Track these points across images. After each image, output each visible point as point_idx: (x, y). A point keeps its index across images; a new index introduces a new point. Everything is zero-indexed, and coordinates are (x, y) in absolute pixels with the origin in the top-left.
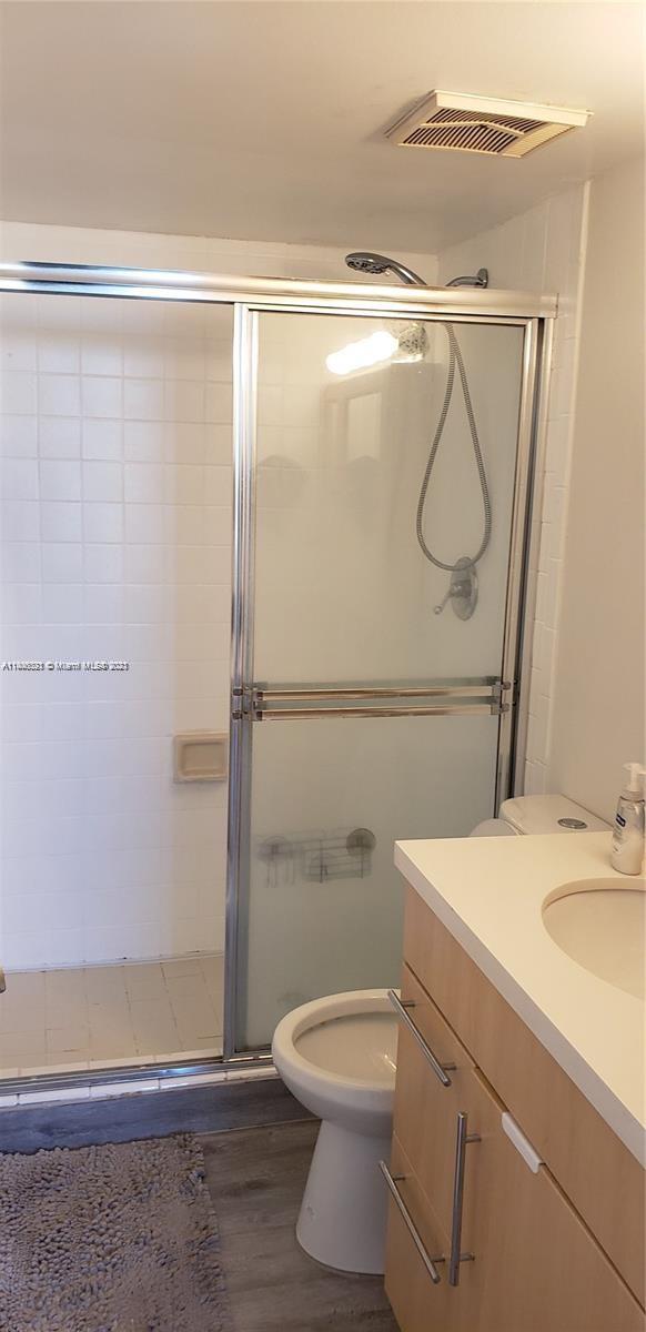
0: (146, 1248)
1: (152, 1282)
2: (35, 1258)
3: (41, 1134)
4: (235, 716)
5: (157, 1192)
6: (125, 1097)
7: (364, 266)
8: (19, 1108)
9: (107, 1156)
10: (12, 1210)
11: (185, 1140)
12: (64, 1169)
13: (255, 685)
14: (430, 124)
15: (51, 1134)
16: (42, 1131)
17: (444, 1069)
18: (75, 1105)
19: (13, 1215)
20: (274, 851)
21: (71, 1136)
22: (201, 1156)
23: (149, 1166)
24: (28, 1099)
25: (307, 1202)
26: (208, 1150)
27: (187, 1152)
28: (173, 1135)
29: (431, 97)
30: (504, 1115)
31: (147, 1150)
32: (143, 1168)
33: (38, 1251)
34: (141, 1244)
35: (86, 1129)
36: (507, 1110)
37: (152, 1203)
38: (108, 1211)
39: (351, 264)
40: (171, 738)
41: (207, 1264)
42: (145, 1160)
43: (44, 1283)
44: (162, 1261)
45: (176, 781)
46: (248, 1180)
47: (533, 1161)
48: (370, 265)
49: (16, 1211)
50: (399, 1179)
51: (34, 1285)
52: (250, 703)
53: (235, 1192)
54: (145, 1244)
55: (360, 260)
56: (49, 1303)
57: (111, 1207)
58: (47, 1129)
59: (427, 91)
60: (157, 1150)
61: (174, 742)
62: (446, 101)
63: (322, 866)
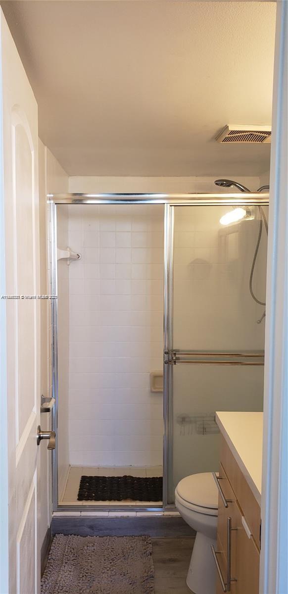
0: (124, 577)
1: (125, 590)
2: (81, 575)
3: (89, 529)
4: (165, 363)
5: (131, 556)
6: (122, 518)
7: (222, 185)
8: (81, 517)
9: (114, 541)
10: (75, 556)
11: (145, 538)
12: (96, 544)
13: (174, 350)
14: (230, 136)
15: (93, 530)
16: (89, 528)
17: (227, 502)
18: (103, 518)
19: (75, 558)
20: (183, 420)
21: (101, 532)
22: (151, 545)
23: (129, 546)
24: (84, 514)
25: (190, 567)
26: (155, 544)
27: (145, 543)
28: (141, 536)
29: (227, 127)
30: (243, 517)
31: (130, 540)
32: (127, 547)
33: (83, 572)
34: (123, 575)
35: (107, 529)
36: (243, 515)
37: (129, 560)
38: (111, 561)
39: (217, 184)
40: (149, 374)
41: (148, 586)
42: (128, 544)
43: (84, 584)
44: (130, 582)
45: (152, 392)
46: (170, 557)
47: (249, 533)
48: (225, 184)
49: (76, 557)
50: (218, 553)
51: (80, 585)
52: (171, 357)
53: (164, 561)
54: (124, 575)
55: (220, 182)
56: (85, 592)
57: (113, 560)
58: (91, 527)
59: (224, 125)
60: (133, 541)
61: (150, 375)
62: (232, 128)
63: (204, 428)
